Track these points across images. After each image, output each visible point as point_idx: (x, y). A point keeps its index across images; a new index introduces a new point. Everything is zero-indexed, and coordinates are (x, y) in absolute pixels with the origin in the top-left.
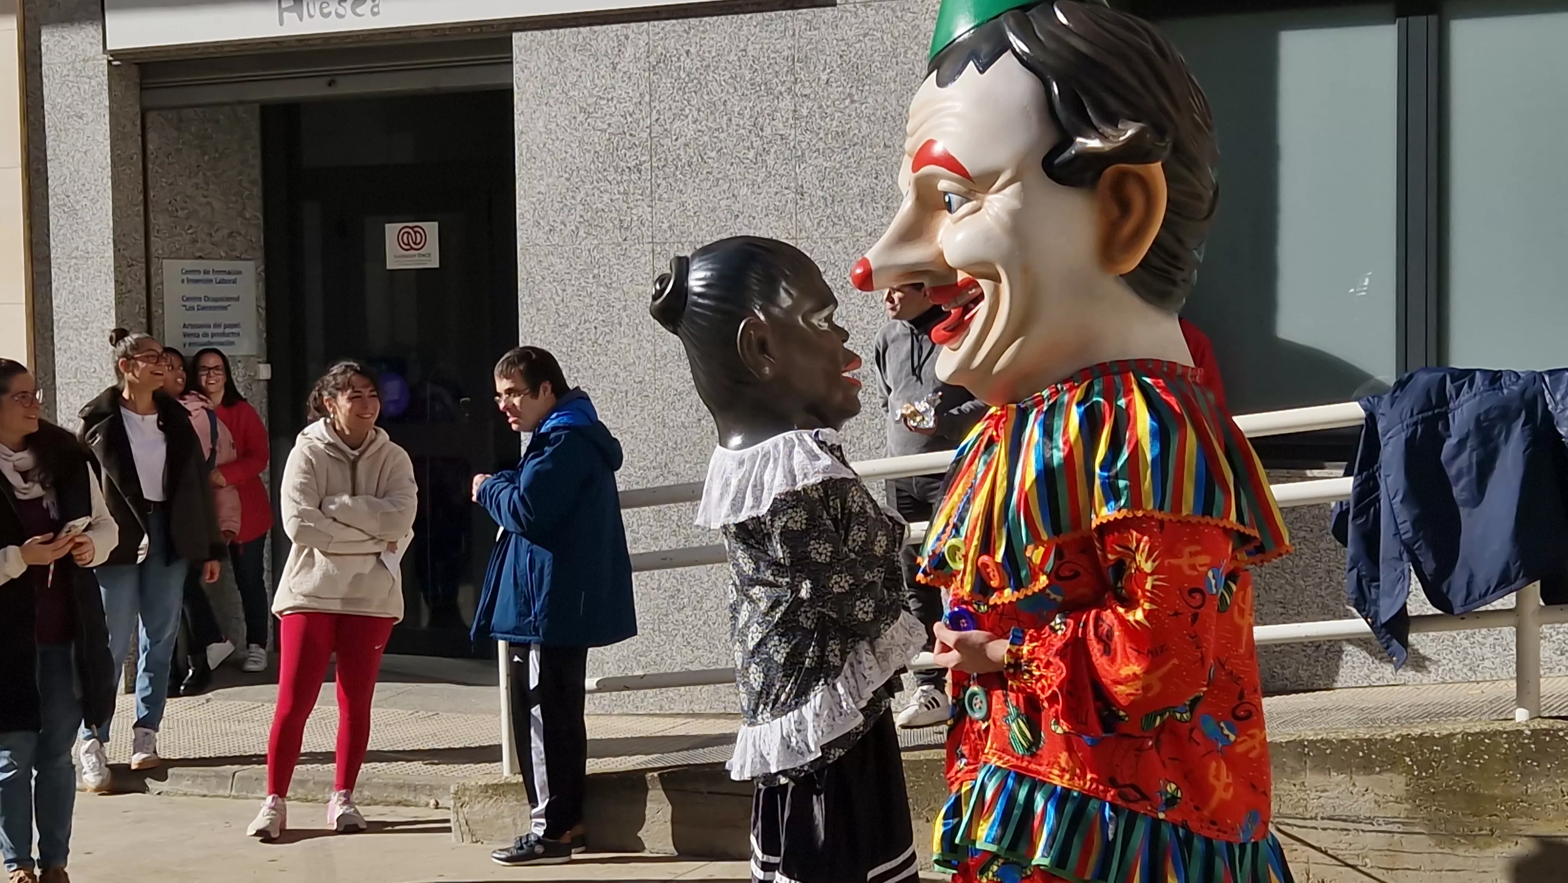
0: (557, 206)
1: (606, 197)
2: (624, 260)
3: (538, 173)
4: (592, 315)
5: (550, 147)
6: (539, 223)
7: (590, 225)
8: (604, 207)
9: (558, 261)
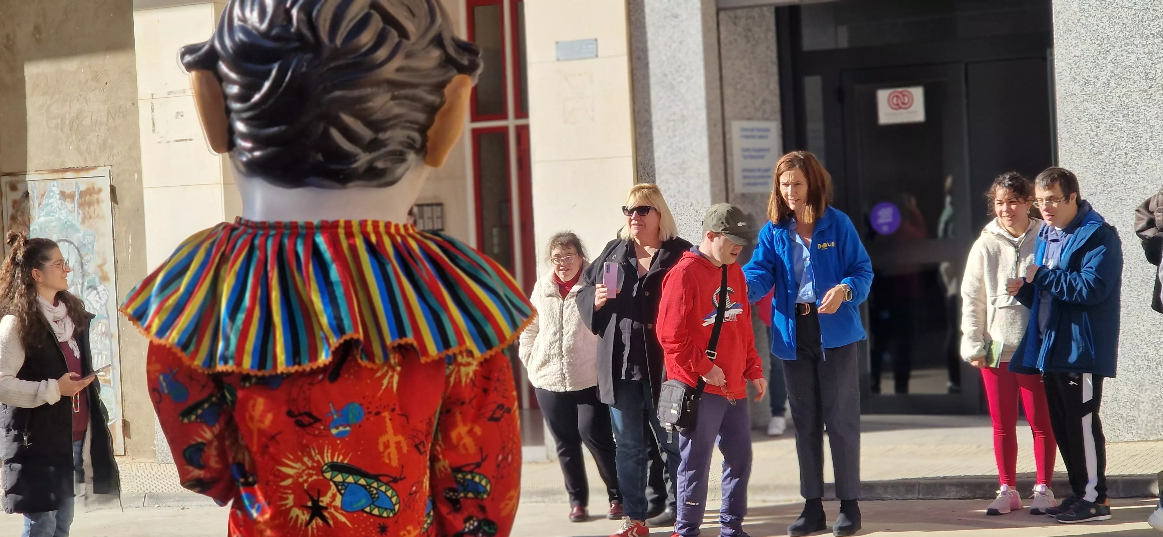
0: (1090, 65)
1: (1133, 57)
2: (1149, 102)
3: (1074, 41)
4: (1122, 144)
5: (1084, 22)
6: (1075, 79)
7: (1120, 78)
8: (1131, 64)
9: (1093, 106)
